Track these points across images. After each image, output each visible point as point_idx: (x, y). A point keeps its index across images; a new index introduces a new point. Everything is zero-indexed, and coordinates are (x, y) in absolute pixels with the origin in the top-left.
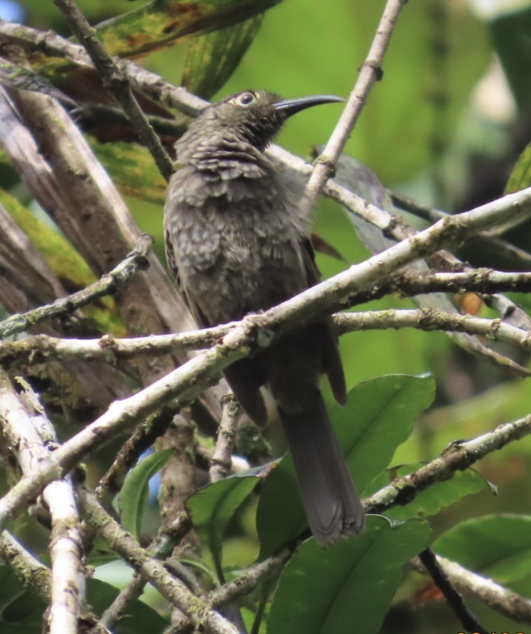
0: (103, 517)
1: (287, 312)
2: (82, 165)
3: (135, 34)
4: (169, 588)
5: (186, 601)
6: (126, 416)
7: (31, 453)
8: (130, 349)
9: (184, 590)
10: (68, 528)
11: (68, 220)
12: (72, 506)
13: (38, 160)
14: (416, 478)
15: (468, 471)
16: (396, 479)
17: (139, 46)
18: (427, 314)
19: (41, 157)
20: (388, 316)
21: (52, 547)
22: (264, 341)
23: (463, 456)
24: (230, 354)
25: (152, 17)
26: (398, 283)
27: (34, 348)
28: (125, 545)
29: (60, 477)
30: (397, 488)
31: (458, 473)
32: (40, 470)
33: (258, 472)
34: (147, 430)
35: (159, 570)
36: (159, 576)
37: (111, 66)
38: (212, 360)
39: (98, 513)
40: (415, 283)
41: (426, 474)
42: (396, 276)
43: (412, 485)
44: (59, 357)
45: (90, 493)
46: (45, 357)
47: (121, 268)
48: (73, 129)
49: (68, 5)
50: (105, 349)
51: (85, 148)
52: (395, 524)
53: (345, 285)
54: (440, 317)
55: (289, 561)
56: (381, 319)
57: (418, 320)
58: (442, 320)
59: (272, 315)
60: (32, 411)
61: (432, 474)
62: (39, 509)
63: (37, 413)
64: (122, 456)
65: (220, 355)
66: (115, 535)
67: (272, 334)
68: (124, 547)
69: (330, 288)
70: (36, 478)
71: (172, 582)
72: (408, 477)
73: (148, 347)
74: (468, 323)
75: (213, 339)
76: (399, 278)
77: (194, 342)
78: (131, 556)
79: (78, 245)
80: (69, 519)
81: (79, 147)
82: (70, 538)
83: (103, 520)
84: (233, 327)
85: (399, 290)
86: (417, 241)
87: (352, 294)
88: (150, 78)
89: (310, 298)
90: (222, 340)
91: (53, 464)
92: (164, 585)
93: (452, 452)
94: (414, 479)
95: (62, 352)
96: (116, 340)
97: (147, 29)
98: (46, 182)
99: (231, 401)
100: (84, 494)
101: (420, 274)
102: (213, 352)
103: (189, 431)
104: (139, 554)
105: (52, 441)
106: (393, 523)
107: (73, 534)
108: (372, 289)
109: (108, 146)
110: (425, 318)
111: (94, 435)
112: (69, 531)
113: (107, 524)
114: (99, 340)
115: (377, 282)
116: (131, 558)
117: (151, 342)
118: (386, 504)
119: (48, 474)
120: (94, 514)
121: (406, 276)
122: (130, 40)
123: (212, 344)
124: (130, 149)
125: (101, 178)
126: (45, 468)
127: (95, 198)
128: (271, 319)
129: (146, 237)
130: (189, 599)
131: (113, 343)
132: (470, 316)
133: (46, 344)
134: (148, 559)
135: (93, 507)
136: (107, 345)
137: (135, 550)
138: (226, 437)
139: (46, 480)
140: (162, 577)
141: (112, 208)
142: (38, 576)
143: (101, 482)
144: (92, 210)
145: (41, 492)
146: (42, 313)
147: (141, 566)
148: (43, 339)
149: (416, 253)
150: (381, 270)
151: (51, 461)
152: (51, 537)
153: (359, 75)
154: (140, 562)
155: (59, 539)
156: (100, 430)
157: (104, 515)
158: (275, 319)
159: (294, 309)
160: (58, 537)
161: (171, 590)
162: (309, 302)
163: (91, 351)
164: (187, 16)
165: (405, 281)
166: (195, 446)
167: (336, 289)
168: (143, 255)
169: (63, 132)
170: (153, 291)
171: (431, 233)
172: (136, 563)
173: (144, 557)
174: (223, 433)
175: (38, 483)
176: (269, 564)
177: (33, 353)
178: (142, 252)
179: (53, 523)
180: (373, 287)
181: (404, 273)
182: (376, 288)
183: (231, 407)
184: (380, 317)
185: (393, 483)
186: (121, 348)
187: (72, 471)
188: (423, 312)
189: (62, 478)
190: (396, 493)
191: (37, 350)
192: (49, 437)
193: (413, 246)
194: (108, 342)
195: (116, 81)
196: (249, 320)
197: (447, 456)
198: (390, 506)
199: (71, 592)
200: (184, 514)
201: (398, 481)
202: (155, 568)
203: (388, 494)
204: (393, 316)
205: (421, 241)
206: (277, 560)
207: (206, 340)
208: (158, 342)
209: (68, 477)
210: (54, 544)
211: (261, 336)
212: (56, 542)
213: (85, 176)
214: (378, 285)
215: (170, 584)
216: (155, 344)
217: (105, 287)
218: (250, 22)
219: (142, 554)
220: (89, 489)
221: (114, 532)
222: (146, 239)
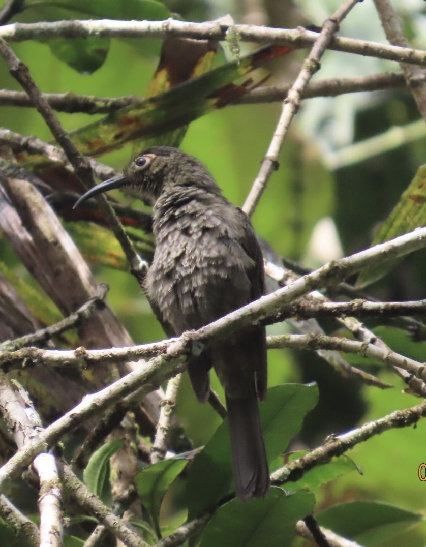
0: (76, 482)
1: (214, 330)
2: (54, 236)
3: (93, 140)
4: (124, 535)
5: (137, 545)
6: (94, 405)
7: (24, 433)
8: (97, 357)
9: (136, 537)
10: (52, 487)
11: (44, 276)
12: (55, 471)
13: (21, 231)
14: (304, 462)
15: (341, 457)
16: (289, 462)
17: (96, 148)
18: (314, 338)
19: (24, 229)
20: (285, 339)
21: (40, 501)
22: (197, 352)
23: (339, 446)
24: (172, 360)
25: (106, 127)
26: (296, 310)
27: (26, 356)
28: (92, 503)
29: (46, 450)
30: (289, 469)
31: (334, 458)
32: (31, 444)
33: (187, 456)
34: (106, 423)
35: (117, 521)
36: (117, 526)
37: (79, 157)
38: (159, 365)
39: (72, 479)
40: (309, 310)
41: (311, 459)
42: (294, 305)
43: (301, 466)
44: (45, 363)
45: (66, 464)
46: (34, 363)
47: (84, 308)
48: (48, 209)
49: (47, 112)
50: (79, 358)
51: (56, 223)
52: (289, 493)
53: (257, 310)
54: (323, 340)
55: (210, 521)
56: (280, 341)
57: (308, 342)
58: (325, 342)
59: (203, 332)
60: (24, 405)
61: (315, 458)
62: (30, 474)
63: (27, 406)
64: (87, 442)
65: (164, 361)
66: (85, 496)
67: (202, 346)
68: (91, 504)
69: (246, 313)
70: (28, 451)
71: (127, 531)
72: (298, 461)
73: (110, 356)
74: (344, 344)
75: (159, 351)
76: (296, 306)
77: (144, 352)
78: (97, 511)
79: (51, 294)
80: (53, 481)
81: (52, 222)
82: (53, 495)
83: (76, 484)
84: (173, 341)
85: (297, 315)
86: (310, 278)
87: (262, 317)
88: (106, 170)
89: (231, 320)
90: (166, 350)
91: (40, 441)
92: (121, 532)
93: (331, 443)
94: (302, 462)
95: (47, 359)
96: (87, 351)
97: (102, 136)
98: (28, 248)
99: (167, 405)
100: (62, 465)
101: (312, 303)
102: (159, 359)
103: (133, 431)
104: (103, 510)
105: (39, 426)
106: (287, 494)
107: (56, 491)
108: (277, 315)
109: (72, 224)
110: (313, 341)
111: (71, 419)
112: (53, 490)
113: (79, 487)
114: (74, 351)
115: (279, 309)
116: (96, 513)
117: (113, 353)
118: (282, 481)
119: (37, 448)
120: (69, 480)
121: (302, 304)
122: (90, 144)
123: (158, 354)
124: (88, 226)
125: (68, 245)
126: (34, 443)
127: (64, 259)
128: (202, 335)
129: (103, 285)
130: (139, 543)
131: (84, 353)
132: (346, 339)
133: (35, 354)
134: (109, 513)
135: (69, 475)
136: (80, 355)
137: (99, 507)
138: (163, 431)
139: (35, 452)
140: (120, 527)
141: (76, 267)
142: (27, 528)
143: (72, 461)
144: (62, 268)
145: (32, 462)
146: (27, 340)
147: (104, 519)
148: (33, 350)
149: (310, 287)
150: (283, 299)
151: (40, 439)
152: (40, 494)
153: (261, 166)
154: (103, 516)
155: (46, 495)
156: (76, 416)
157: (77, 481)
158: (205, 335)
159: (219, 328)
160: (45, 494)
161: (126, 536)
162: (231, 323)
163: (68, 359)
164: (132, 127)
165: (301, 308)
166: (137, 443)
167: (251, 313)
168: (101, 298)
169: (40, 210)
170: (107, 328)
171: (320, 272)
172: (100, 516)
173: (106, 512)
174: (161, 428)
175: (30, 454)
176: (195, 524)
177: (25, 360)
178: (100, 297)
179: (41, 484)
180: (277, 312)
181: (300, 303)
182: (279, 314)
183: (166, 409)
184: (279, 339)
185: (287, 465)
186: (90, 357)
187: (53, 448)
188: (311, 336)
189: (48, 452)
190: (288, 472)
191: (28, 358)
192: (36, 423)
193: (308, 282)
194: (81, 353)
195: (83, 168)
196: (186, 335)
197: (326, 446)
198: (285, 482)
199: (54, 534)
200: (132, 487)
201: (290, 464)
202: (114, 520)
203: (283, 473)
204: (289, 339)
205: (313, 279)
206: (201, 521)
207: (153, 352)
208: (117, 352)
209: (50, 451)
210: (42, 499)
211: (194, 348)
212: (43, 497)
213: (57, 243)
214: (281, 312)
215: (125, 532)
216: (115, 354)
217: (73, 322)
218: (178, 131)
219: (105, 510)
220: (66, 462)
221: (84, 494)
222: (103, 287)
